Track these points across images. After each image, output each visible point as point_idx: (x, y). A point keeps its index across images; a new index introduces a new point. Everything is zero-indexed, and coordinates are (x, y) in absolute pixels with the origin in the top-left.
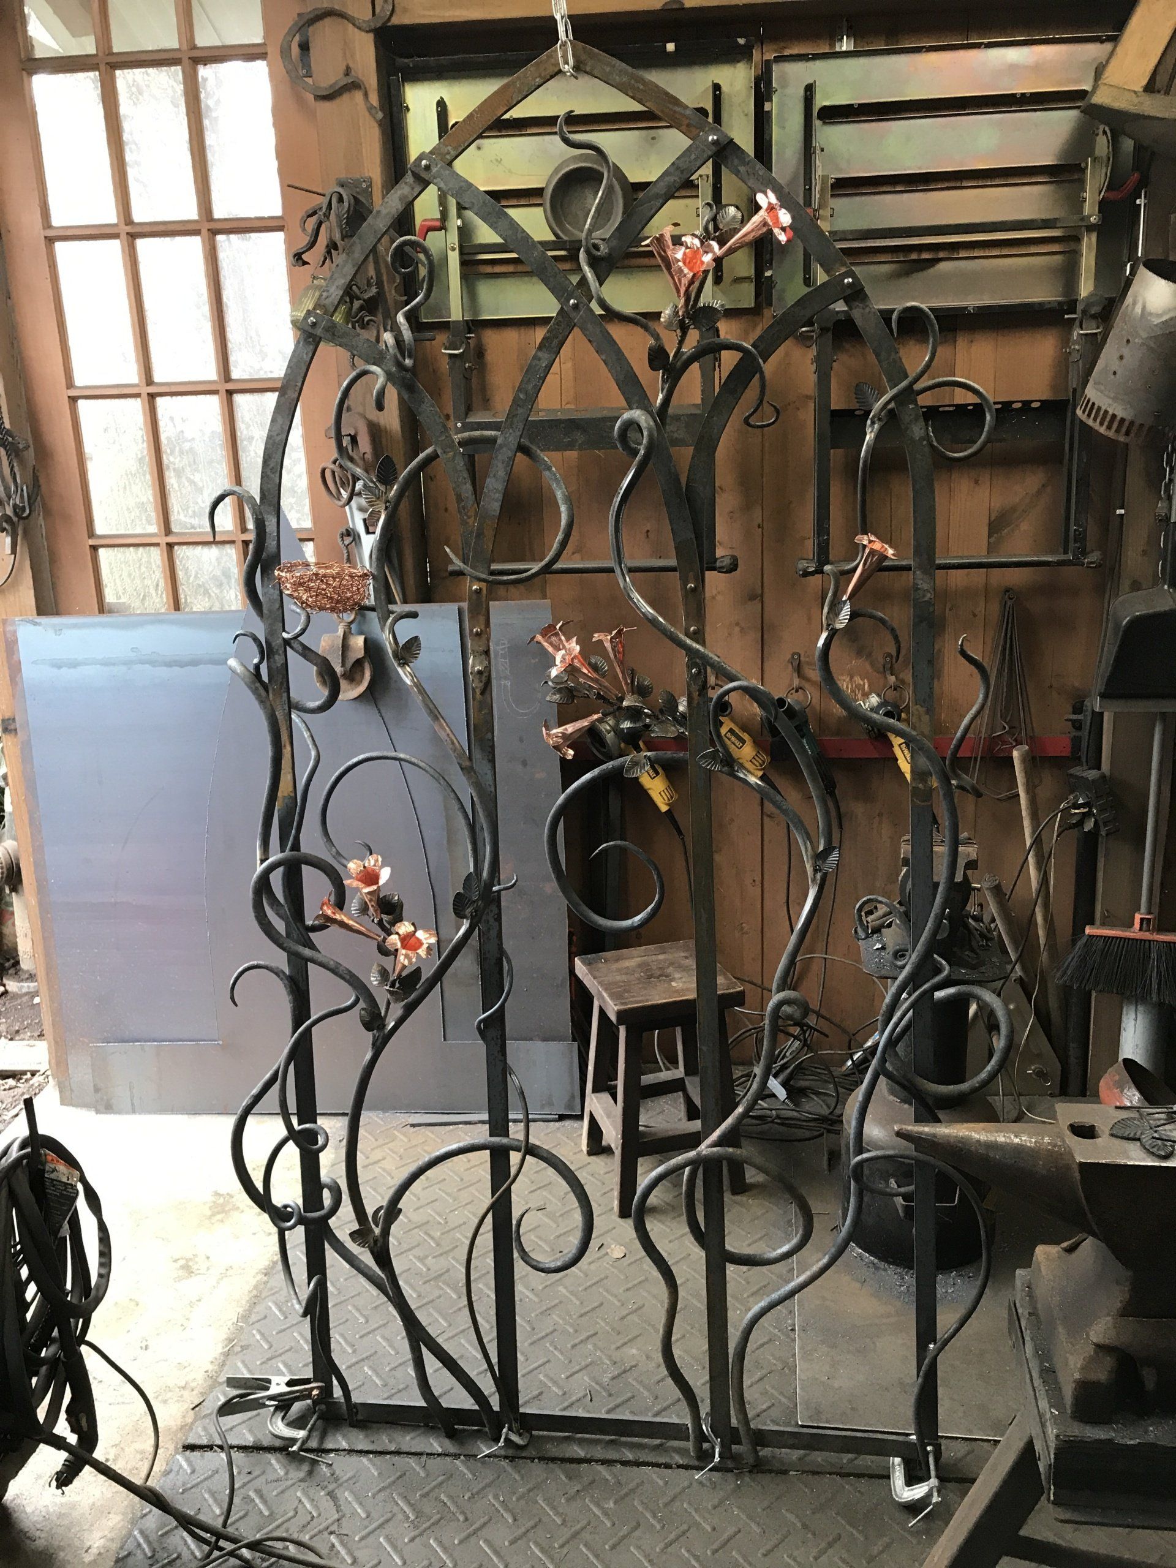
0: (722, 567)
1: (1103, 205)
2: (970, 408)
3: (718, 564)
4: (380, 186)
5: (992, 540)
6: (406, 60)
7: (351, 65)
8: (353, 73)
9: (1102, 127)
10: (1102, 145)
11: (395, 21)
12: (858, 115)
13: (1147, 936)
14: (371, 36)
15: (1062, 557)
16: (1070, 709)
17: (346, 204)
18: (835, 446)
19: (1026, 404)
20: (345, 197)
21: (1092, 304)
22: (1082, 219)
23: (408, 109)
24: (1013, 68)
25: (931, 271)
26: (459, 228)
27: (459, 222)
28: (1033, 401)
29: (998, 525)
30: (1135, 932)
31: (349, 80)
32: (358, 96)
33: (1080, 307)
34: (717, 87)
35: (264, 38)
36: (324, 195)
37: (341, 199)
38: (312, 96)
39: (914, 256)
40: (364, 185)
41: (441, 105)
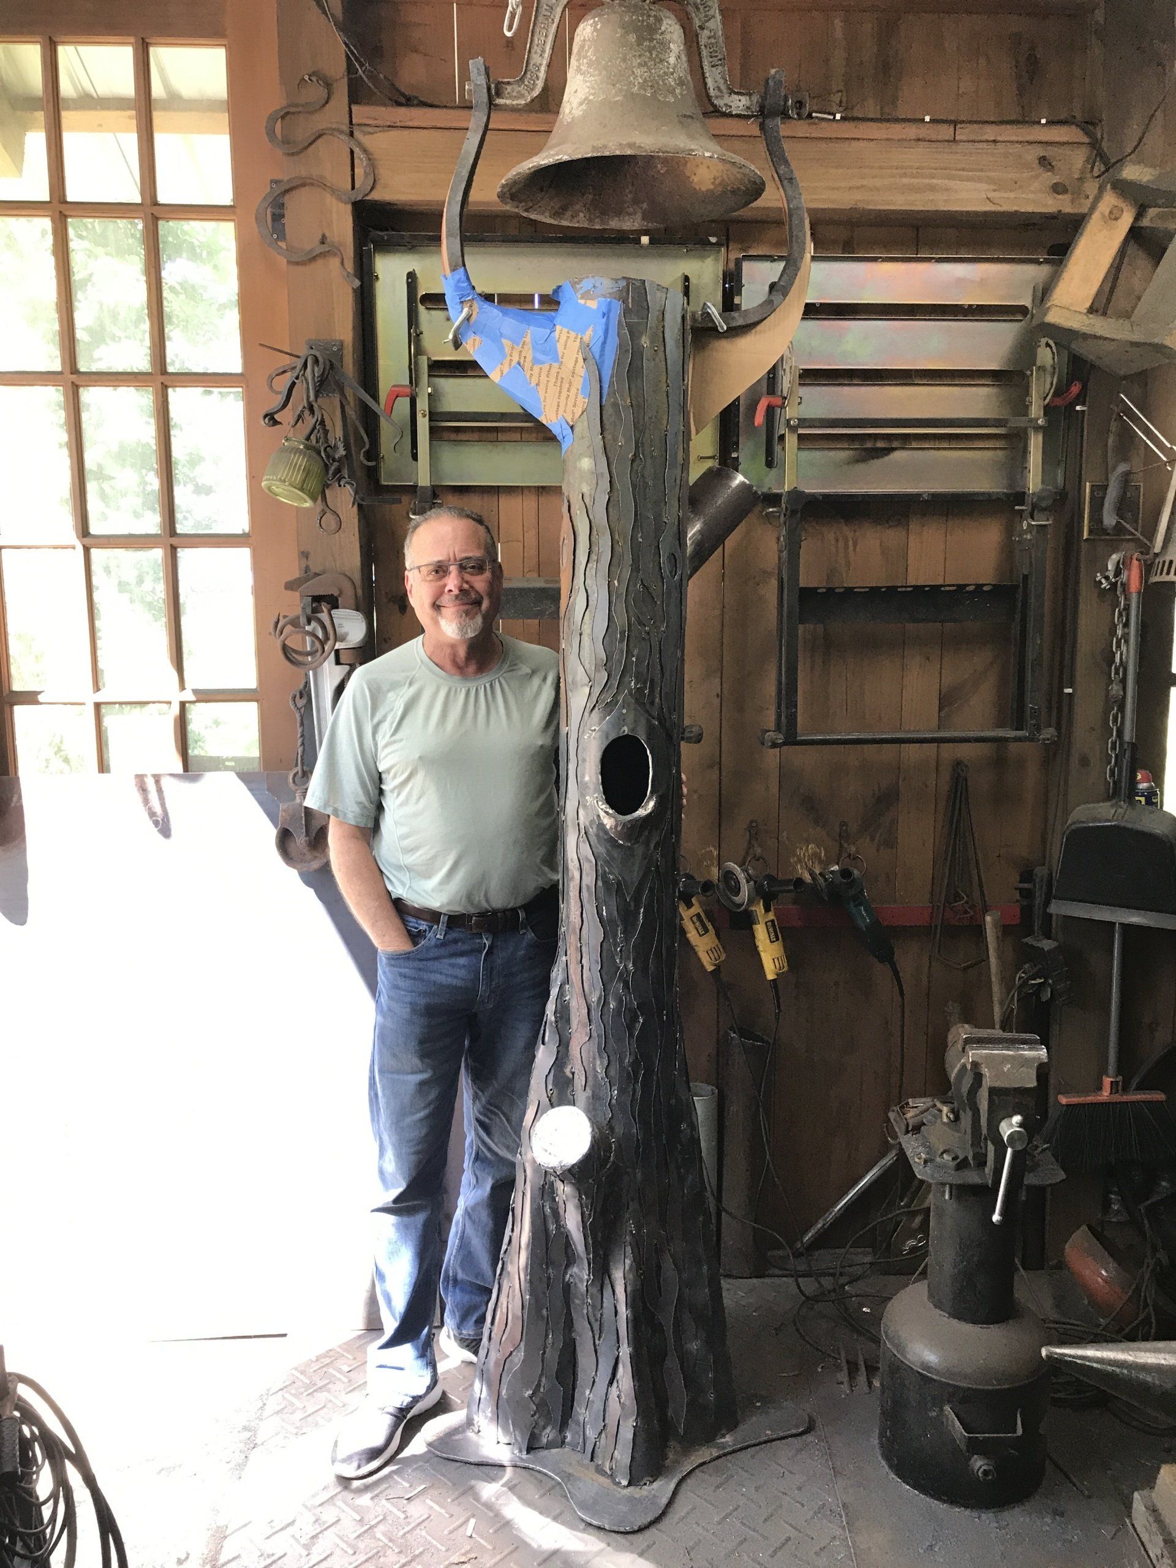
0: (690, 738)
1: (1047, 410)
2: (927, 589)
3: (687, 735)
4: (351, 349)
5: (943, 714)
6: (380, 233)
7: (327, 235)
8: (328, 240)
9: (1044, 341)
10: (1045, 355)
11: (375, 196)
12: (820, 314)
13: (1117, 1098)
14: (349, 207)
15: (1020, 733)
16: (1018, 878)
17: (321, 366)
18: (801, 622)
19: (979, 586)
20: (321, 360)
21: (1041, 498)
22: (1031, 420)
23: (377, 277)
24: (960, 281)
25: (886, 459)
26: (430, 395)
27: (430, 390)
28: (985, 585)
29: (947, 700)
30: (1105, 1095)
31: (325, 248)
32: (334, 262)
33: (1028, 500)
34: (686, 279)
35: (233, 200)
36: (298, 357)
37: (316, 361)
38: (285, 261)
39: (869, 445)
40: (335, 349)
41: (412, 277)
